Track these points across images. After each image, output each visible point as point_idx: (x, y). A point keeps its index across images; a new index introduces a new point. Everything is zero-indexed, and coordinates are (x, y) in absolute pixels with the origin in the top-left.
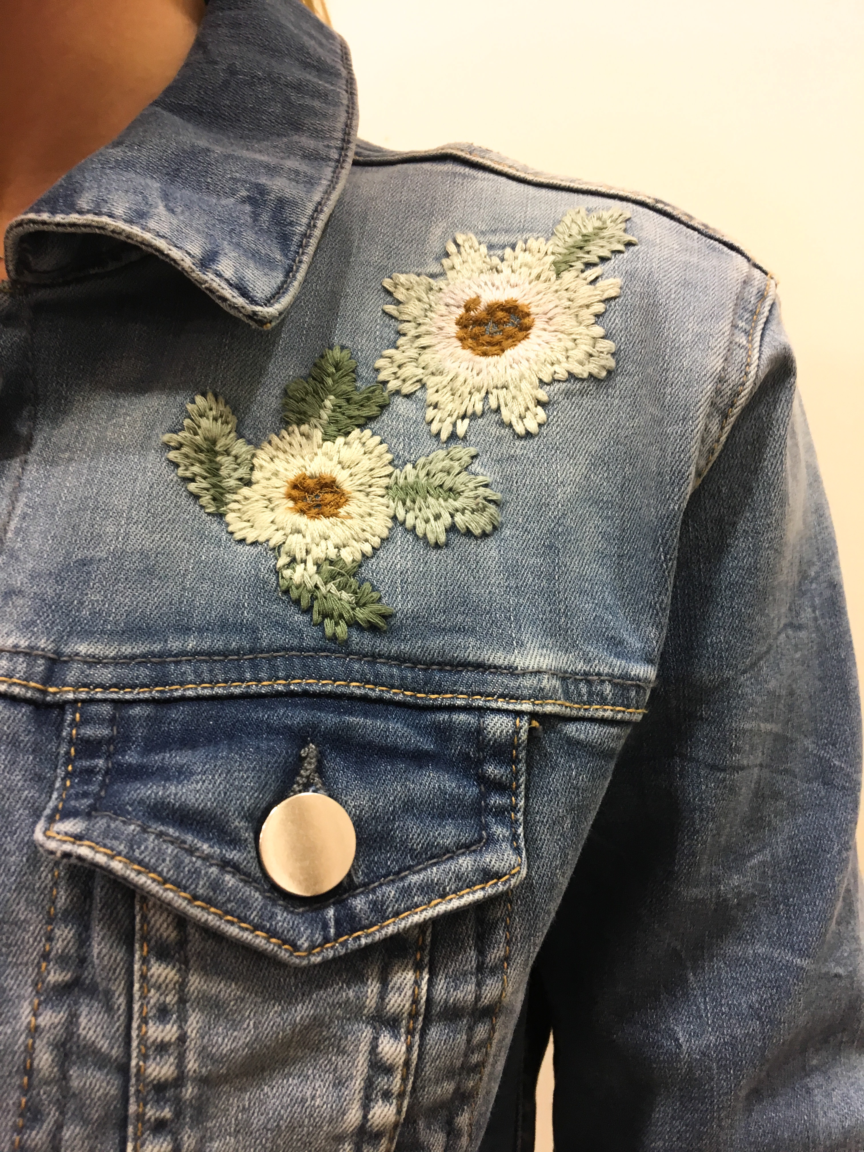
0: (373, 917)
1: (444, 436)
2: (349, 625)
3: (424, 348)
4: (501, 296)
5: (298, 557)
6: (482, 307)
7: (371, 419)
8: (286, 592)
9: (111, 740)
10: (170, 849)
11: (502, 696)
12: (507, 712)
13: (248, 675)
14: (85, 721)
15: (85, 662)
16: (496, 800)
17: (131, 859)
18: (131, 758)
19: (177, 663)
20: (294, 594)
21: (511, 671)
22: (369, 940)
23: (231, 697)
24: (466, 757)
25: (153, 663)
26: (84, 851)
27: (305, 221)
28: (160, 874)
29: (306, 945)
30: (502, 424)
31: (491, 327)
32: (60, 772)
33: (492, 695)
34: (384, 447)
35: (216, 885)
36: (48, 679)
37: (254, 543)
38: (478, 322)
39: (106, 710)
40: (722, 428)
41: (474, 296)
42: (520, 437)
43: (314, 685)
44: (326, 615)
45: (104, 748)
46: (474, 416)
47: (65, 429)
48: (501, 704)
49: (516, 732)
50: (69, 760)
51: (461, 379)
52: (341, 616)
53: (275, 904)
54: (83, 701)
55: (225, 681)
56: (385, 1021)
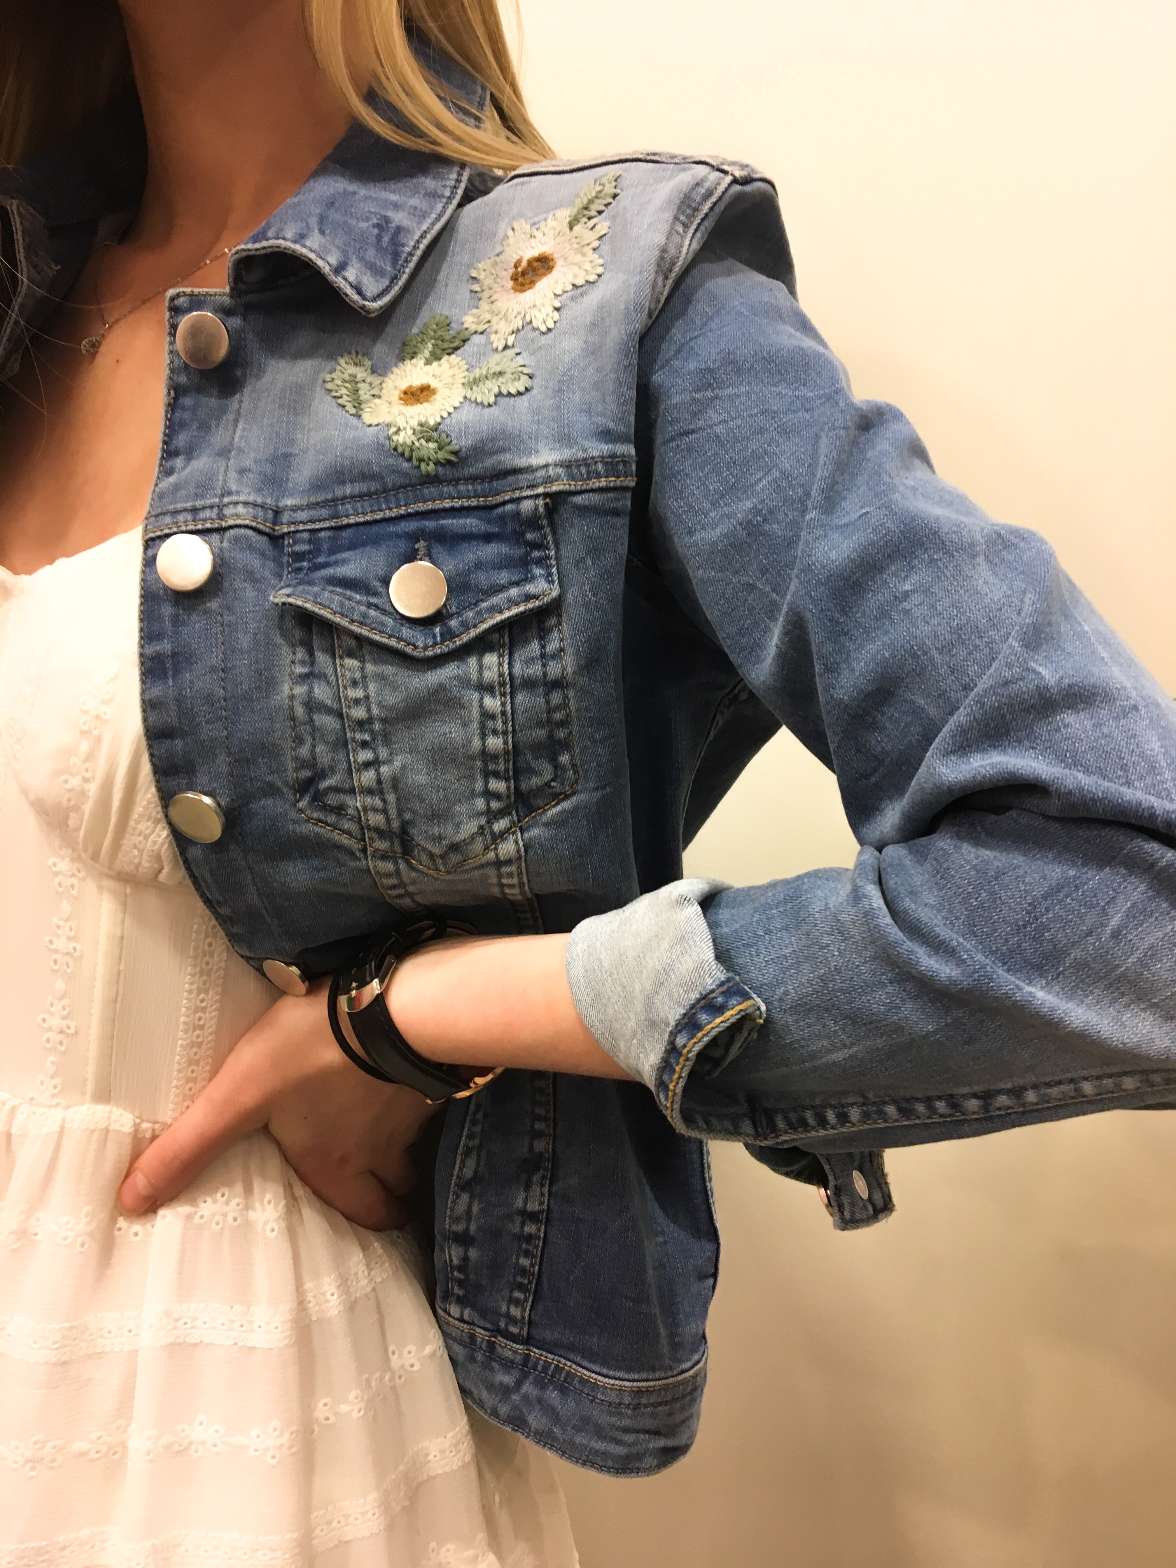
0: (461, 629)
1: (500, 348)
2: (435, 464)
4: (536, 253)
5: (402, 428)
6: (524, 264)
7: (456, 349)
8: (395, 449)
9: (310, 552)
10: (337, 597)
11: (528, 487)
12: (530, 497)
13: (384, 507)
14: (295, 543)
15: (291, 510)
16: (536, 554)
17: (316, 603)
18: (321, 559)
19: (343, 504)
20: (400, 450)
21: (530, 469)
22: (461, 642)
23: (376, 522)
24: (514, 531)
25: (329, 506)
26: (291, 600)
27: (412, 243)
28: (332, 609)
29: (421, 645)
30: (533, 329)
31: (529, 273)
32: (286, 572)
33: (523, 488)
34: (464, 362)
35: (364, 615)
36: (275, 523)
37: (377, 425)
38: (522, 273)
39: (306, 535)
40: (664, 286)
41: (518, 258)
42: (543, 333)
43: (421, 507)
44: (421, 460)
45: (307, 556)
46: (517, 331)
47: (264, 380)
48: (527, 492)
49: (537, 508)
50: (289, 565)
51: (511, 311)
52: (429, 459)
53: (402, 625)
54: (294, 532)
55: (371, 512)
56: (485, 688)
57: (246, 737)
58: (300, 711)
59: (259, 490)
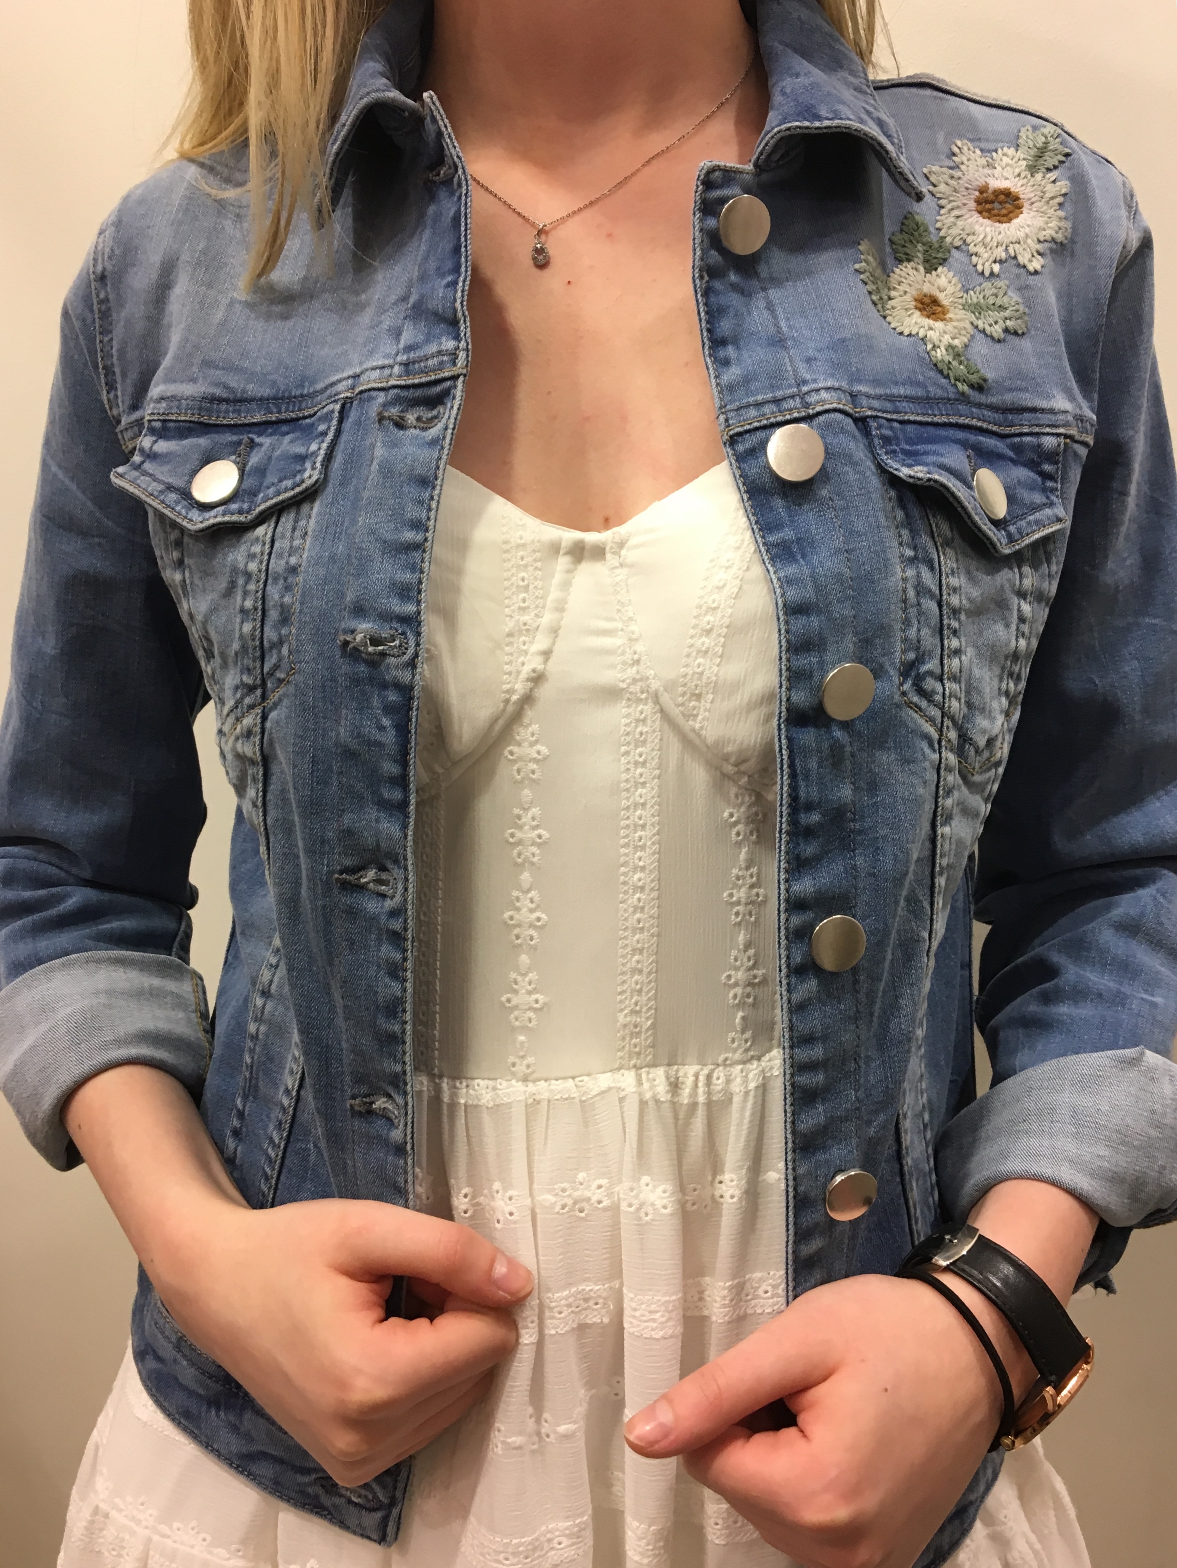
0: (1018, 535)
1: (986, 274)
2: (967, 386)
3: (958, 217)
4: (999, 185)
5: (935, 344)
6: (990, 191)
7: (944, 261)
8: (936, 365)
9: (893, 438)
11: (1048, 426)
12: (1052, 434)
13: (930, 412)
14: (879, 427)
15: (865, 396)
16: (1050, 484)
18: (905, 447)
19: (899, 401)
20: (940, 366)
21: (1052, 411)
22: (1020, 546)
23: (927, 423)
24: (1033, 461)
25: (890, 400)
30: (1019, 265)
31: (996, 205)
32: (882, 453)
33: (1042, 425)
34: (955, 279)
36: (854, 405)
37: (910, 335)
38: (987, 201)
39: (884, 422)
41: (985, 183)
43: (958, 420)
44: (956, 379)
45: (893, 442)
46: (1001, 262)
48: (1048, 430)
49: (1059, 445)
50: (882, 447)
51: (989, 238)
52: (963, 380)
54: (873, 417)
55: (922, 414)
56: (1022, 594)
57: (869, 618)
58: (911, 593)
59: (832, 375)
